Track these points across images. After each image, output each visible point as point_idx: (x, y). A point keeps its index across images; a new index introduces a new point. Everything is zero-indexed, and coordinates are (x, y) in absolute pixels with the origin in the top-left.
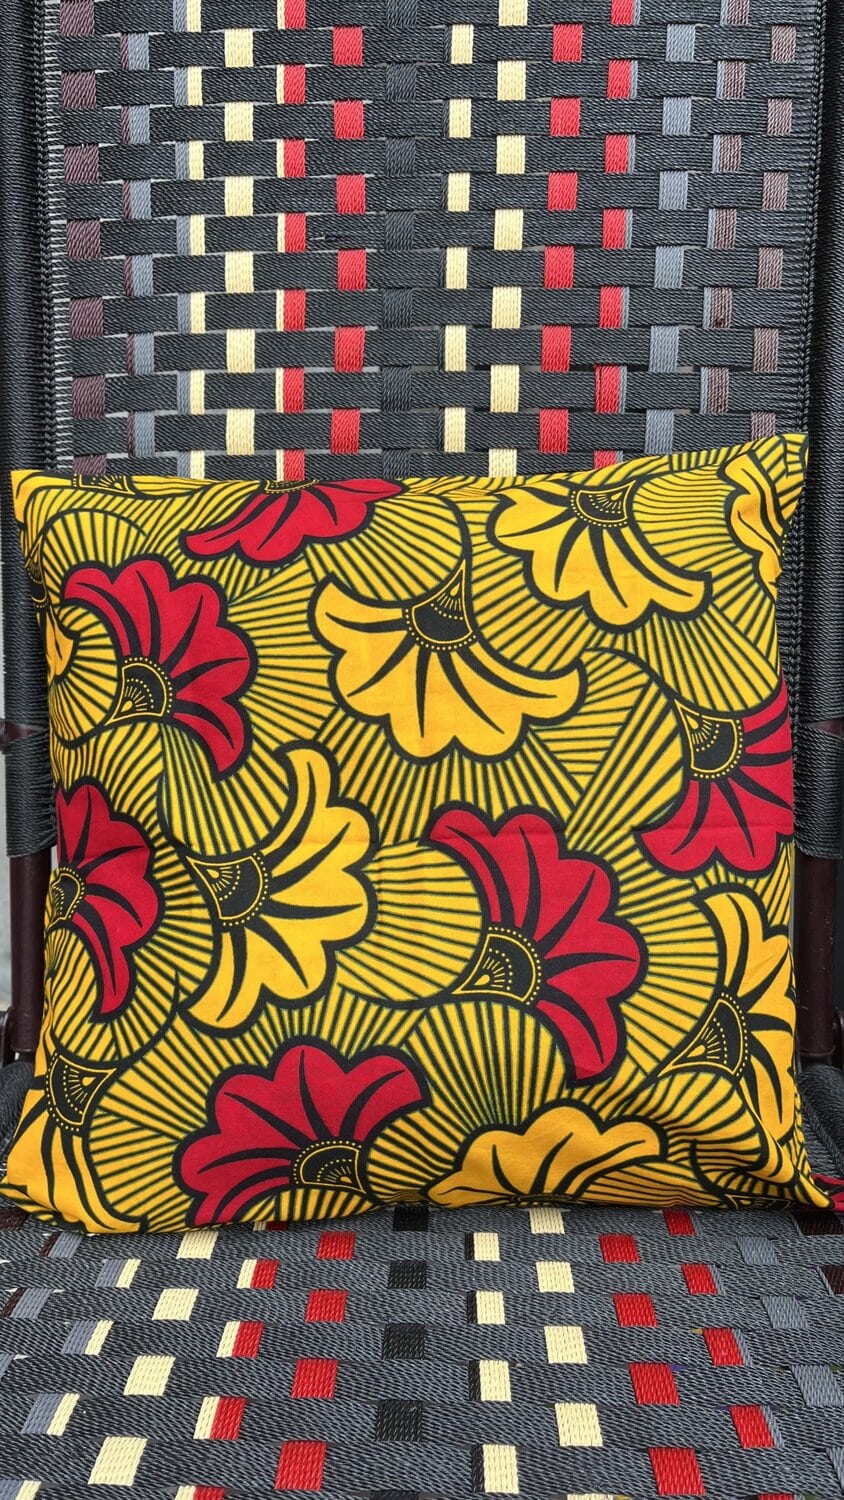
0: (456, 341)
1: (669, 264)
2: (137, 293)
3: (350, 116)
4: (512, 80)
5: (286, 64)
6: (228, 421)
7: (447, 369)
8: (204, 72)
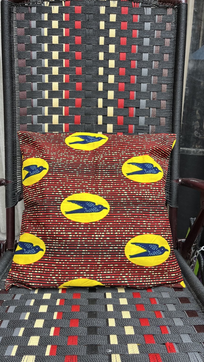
0: (100, 102)
1: (144, 87)
2: (34, 90)
3: (78, 55)
4: (112, 48)
5: (65, 44)
6: (53, 117)
7: (98, 107)
8: (48, 44)
